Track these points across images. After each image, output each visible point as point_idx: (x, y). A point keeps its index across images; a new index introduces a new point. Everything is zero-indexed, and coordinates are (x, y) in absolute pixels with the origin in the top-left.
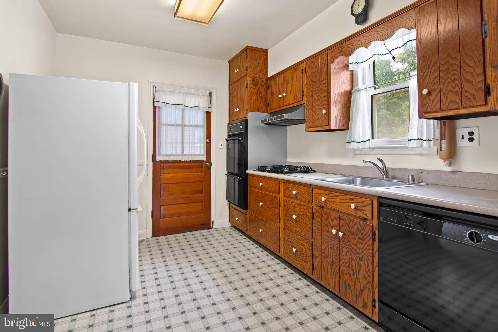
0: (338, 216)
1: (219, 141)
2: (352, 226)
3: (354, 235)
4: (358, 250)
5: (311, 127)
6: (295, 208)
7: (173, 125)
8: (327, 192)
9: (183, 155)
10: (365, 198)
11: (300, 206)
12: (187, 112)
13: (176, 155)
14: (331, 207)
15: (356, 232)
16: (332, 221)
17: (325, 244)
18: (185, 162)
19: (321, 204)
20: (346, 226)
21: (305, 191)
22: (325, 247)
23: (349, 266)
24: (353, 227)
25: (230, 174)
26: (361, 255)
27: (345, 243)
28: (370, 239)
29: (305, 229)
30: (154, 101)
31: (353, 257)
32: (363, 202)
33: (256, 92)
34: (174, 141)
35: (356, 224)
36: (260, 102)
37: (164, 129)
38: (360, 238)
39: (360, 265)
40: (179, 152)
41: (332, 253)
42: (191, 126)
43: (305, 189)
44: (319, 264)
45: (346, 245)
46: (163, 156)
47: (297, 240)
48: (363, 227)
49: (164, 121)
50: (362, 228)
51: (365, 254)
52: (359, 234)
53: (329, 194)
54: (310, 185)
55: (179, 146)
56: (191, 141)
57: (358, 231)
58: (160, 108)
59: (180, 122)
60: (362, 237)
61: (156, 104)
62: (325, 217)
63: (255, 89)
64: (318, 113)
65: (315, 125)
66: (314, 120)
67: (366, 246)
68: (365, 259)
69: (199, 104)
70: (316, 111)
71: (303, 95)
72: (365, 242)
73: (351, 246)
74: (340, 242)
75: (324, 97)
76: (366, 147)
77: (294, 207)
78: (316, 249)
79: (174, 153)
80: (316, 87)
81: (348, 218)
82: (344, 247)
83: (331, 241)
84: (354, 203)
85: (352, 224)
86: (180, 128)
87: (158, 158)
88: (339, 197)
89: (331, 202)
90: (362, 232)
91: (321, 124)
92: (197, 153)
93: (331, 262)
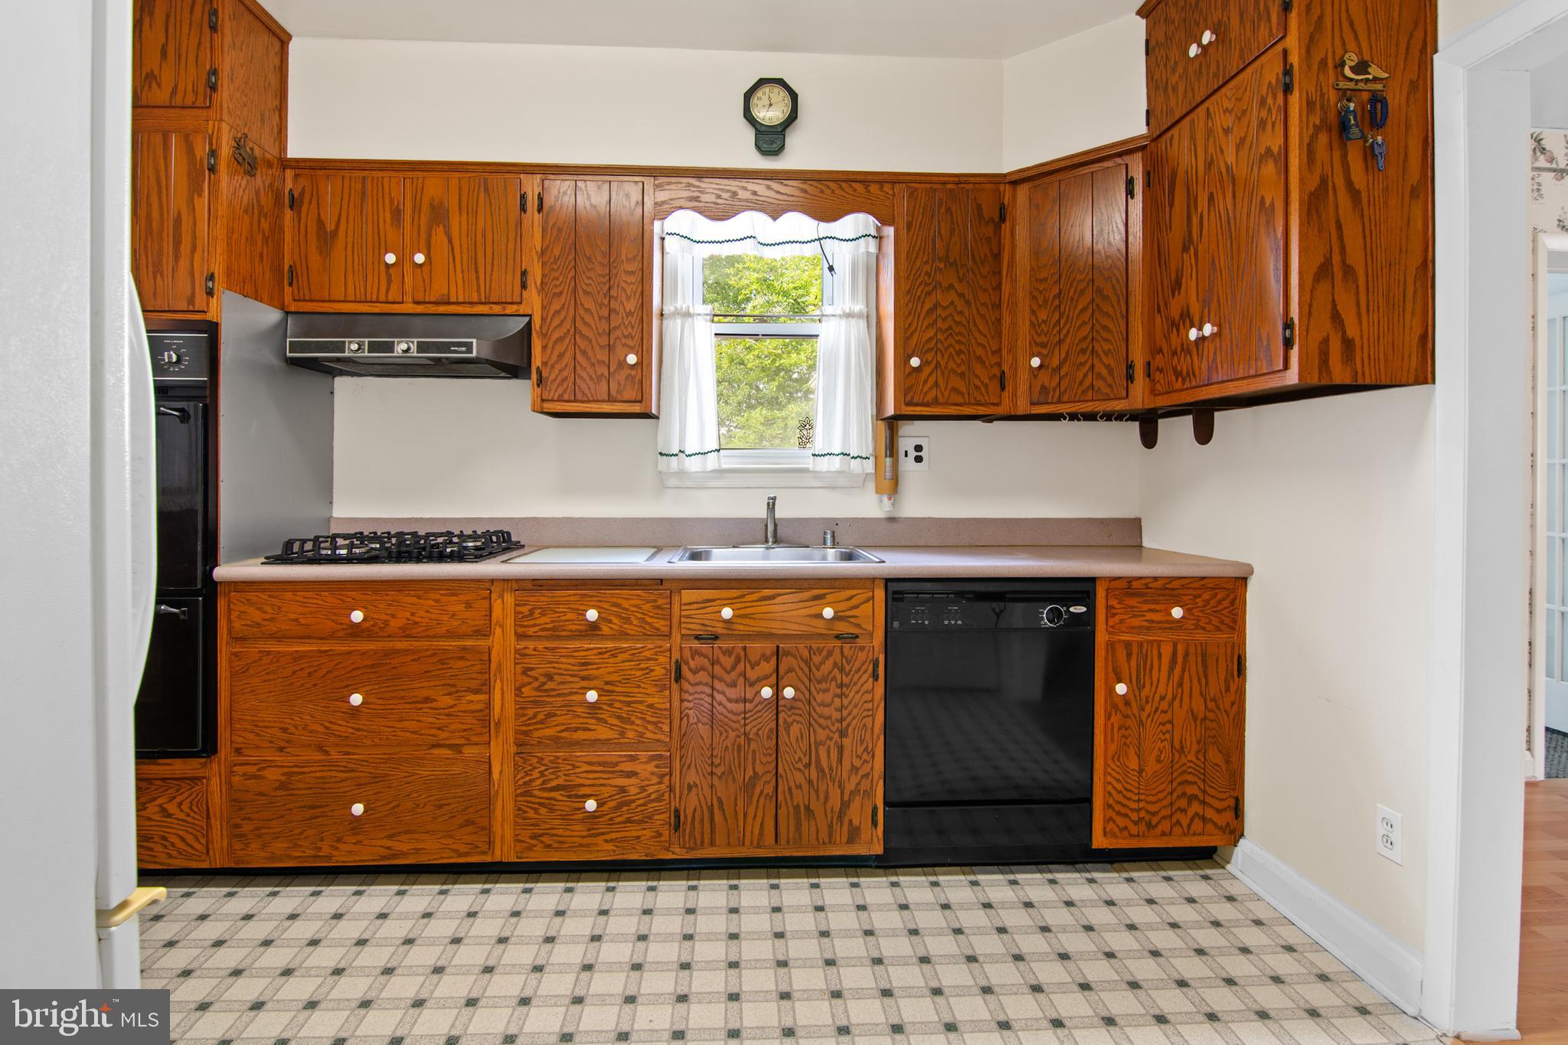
0: (775, 649)
2: (817, 663)
3: (824, 683)
4: (837, 715)
5: (566, 397)
6: (591, 667)
8: (734, 593)
10: (853, 588)
11: (614, 656)
14: (751, 629)
15: (830, 673)
16: (753, 669)
17: (727, 737)
19: (710, 629)
20: (800, 668)
21: (640, 602)
22: (727, 747)
23: (809, 765)
24: (823, 663)
26: (845, 724)
27: (797, 711)
28: (870, 677)
29: (638, 722)
31: (822, 735)
32: (850, 598)
35: (830, 653)
38: (841, 686)
39: (841, 749)
41: (750, 753)
43: (640, 596)
44: (703, 803)
45: (801, 715)
47: (601, 768)
48: (849, 657)
50: (846, 660)
51: (854, 718)
52: (839, 676)
53: (743, 596)
54: (661, 580)
57: (836, 670)
60: (846, 680)
62: (727, 661)
63: (244, 191)
64: (599, 357)
67: (858, 697)
68: (854, 729)
70: (589, 351)
71: (524, 286)
72: (855, 689)
73: (815, 710)
74: (782, 716)
75: (630, 314)
77: (584, 664)
78: (690, 765)
80: (591, 274)
81: (806, 647)
82: (794, 720)
83: (747, 721)
84: (829, 604)
85: (817, 659)
88: (779, 600)
89: (750, 618)
90: (847, 668)
93: (747, 780)
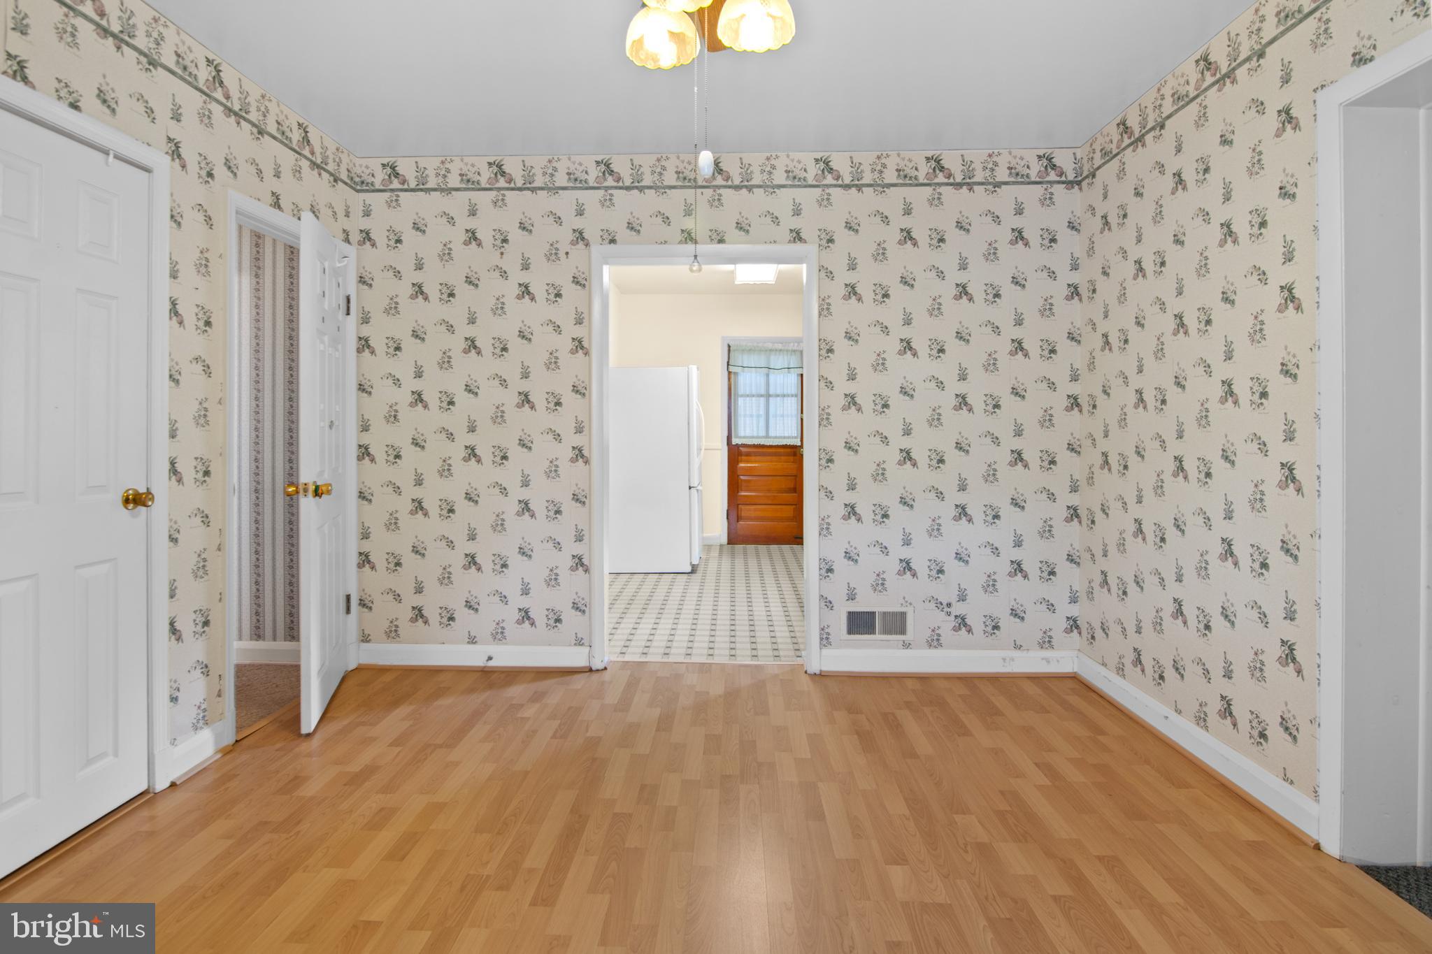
7: (753, 396)
9: (767, 436)
12: (772, 377)
13: (758, 437)
18: (771, 447)
30: (728, 365)
34: (754, 415)
37: (741, 401)
40: (762, 433)
42: (778, 396)
46: (741, 437)
49: (741, 391)
55: (762, 423)
58: (736, 374)
59: (763, 392)
61: (731, 369)
69: (789, 364)
79: (755, 434)
86: (762, 400)
87: (735, 441)
92: (786, 435)
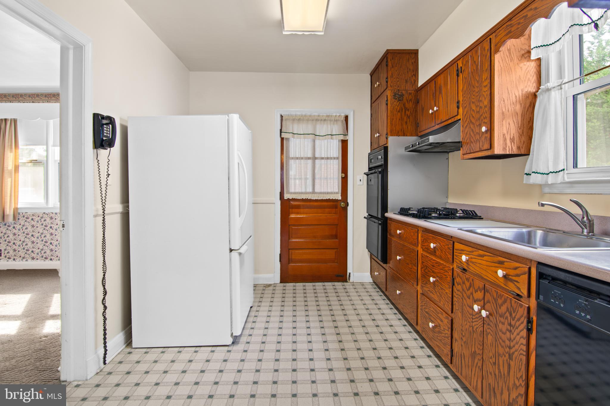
0: (483, 286)
1: (358, 176)
2: (500, 304)
3: (502, 318)
4: (507, 342)
5: (468, 152)
6: (434, 268)
7: (302, 158)
8: (470, 249)
9: (314, 192)
10: (520, 263)
11: (439, 266)
12: (317, 142)
13: (306, 193)
14: (475, 271)
15: (505, 313)
16: (475, 293)
17: (467, 324)
18: (316, 201)
19: (462, 265)
20: (493, 302)
21: (445, 244)
22: (466, 329)
23: (495, 363)
24: (502, 305)
25: (370, 217)
26: (512, 351)
27: (491, 328)
28: (524, 328)
29: (444, 298)
30: (281, 132)
31: (501, 350)
32: (516, 268)
33: (400, 109)
34: (303, 177)
35: (505, 301)
36: (406, 122)
37: (292, 162)
38: (510, 325)
39: (509, 365)
40: (310, 190)
41: (474, 339)
42: (322, 158)
43: (444, 241)
44: (459, 351)
45: (492, 332)
46: (291, 193)
47: (435, 312)
48: (514, 308)
49: (292, 155)
50: (513, 309)
51: (516, 351)
52: (509, 318)
53: (473, 252)
54: (452, 236)
55: (309, 182)
56: (323, 176)
57: (508, 312)
58: (288, 139)
59: (310, 155)
60: (513, 323)
61: (283, 135)
62: (468, 284)
63: (398, 106)
64: (477, 131)
65: (473, 149)
66: (472, 142)
67: (518, 337)
68: (516, 358)
69: (332, 131)
70: (474, 130)
71: (458, 107)
72: (517, 331)
73: (498, 333)
74: (485, 325)
75: (485, 107)
76: (559, 182)
77: (433, 266)
78: (456, 329)
79: (303, 191)
80: (474, 93)
81: (495, 291)
82: (490, 333)
83: (473, 320)
84: (503, 269)
85: (500, 301)
86: (310, 162)
87: (286, 196)
88: (485, 258)
89: (475, 264)
90: (514, 315)
91: (481, 147)
92: (329, 191)
93: (472, 352)
